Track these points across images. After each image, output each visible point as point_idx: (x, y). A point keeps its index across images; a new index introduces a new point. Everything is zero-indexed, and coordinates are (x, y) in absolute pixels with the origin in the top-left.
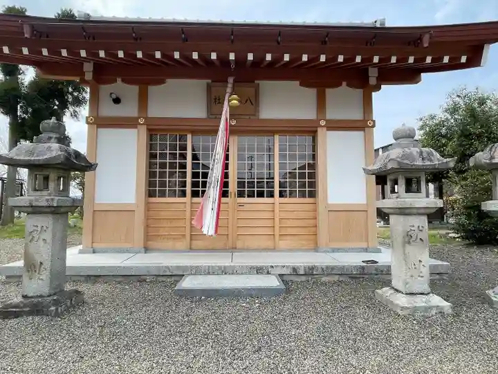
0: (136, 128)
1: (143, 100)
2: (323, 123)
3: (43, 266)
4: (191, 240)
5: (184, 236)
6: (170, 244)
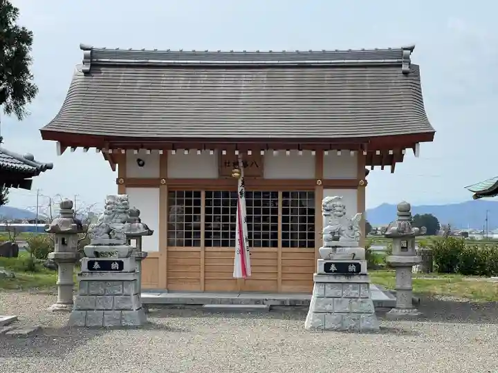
0: (159, 187)
1: (164, 164)
2: (319, 182)
4: (205, 284)
5: (199, 280)
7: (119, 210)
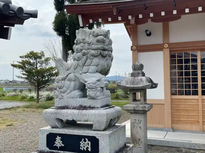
0: (162, 51)
1: (166, 31)
3: (140, 141)
4: (203, 125)
5: (198, 121)
6: (188, 127)
7: (93, 52)
